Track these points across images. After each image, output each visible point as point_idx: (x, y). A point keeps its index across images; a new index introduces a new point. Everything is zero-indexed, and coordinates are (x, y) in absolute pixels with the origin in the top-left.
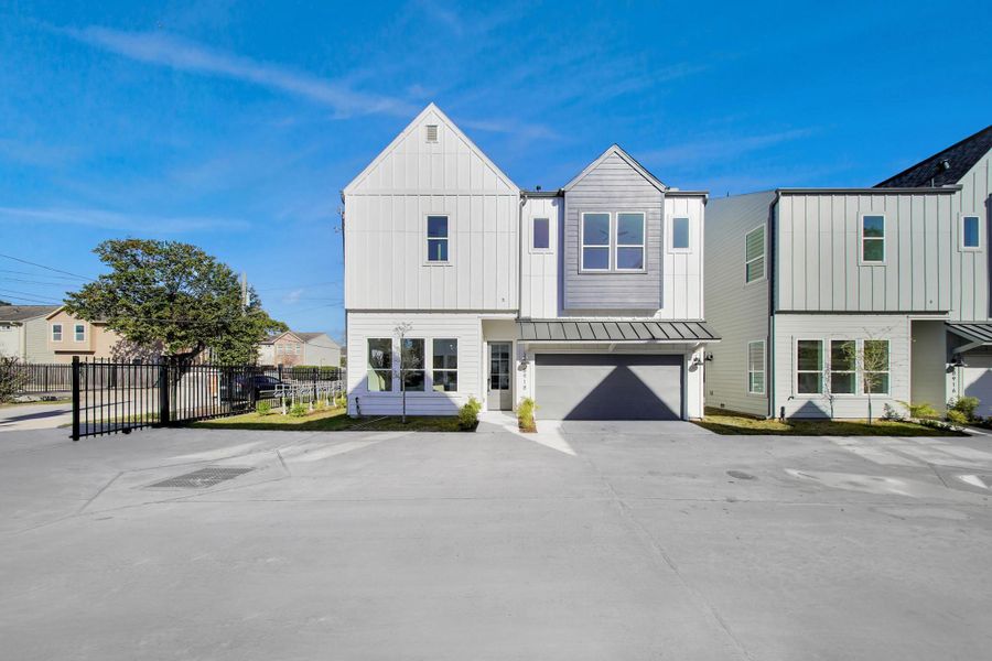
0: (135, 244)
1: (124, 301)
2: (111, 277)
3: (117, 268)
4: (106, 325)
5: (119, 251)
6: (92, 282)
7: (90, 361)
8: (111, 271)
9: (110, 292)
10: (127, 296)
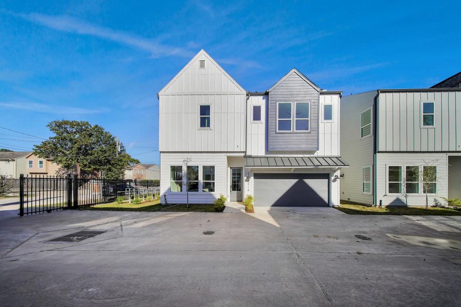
0: (66, 123)
1: (60, 149)
2: (55, 138)
3: (57, 134)
4: (52, 160)
5: (59, 126)
6: (46, 140)
7: (45, 177)
8: (54, 135)
9: (54, 145)
10: (62, 147)
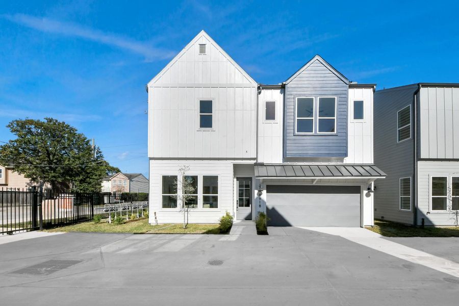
0: (31, 122)
1: (23, 155)
2: (16, 141)
3: (19, 136)
4: (13, 169)
5: (21, 126)
6: (5, 144)
7: (5, 190)
8: (15, 137)
9: (16, 150)
10: (25, 152)
